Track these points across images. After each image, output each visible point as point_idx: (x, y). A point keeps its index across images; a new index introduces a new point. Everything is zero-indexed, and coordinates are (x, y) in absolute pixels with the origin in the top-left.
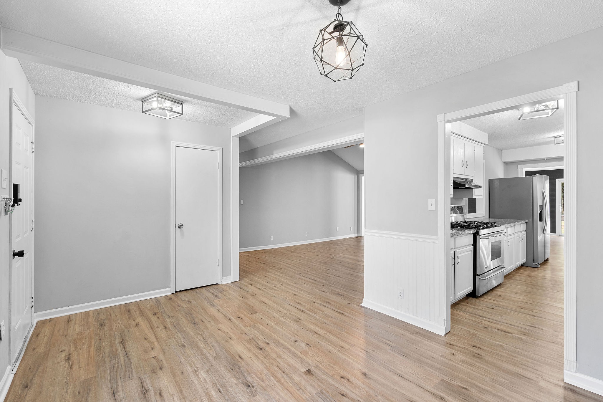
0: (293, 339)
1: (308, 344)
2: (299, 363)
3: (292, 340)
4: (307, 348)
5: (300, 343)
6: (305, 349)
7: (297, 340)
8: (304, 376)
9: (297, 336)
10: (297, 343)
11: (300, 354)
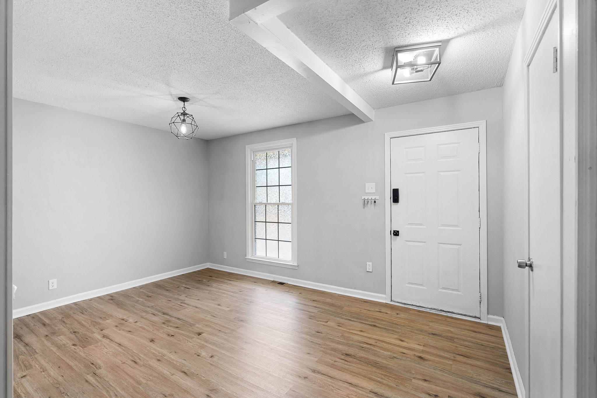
0: (215, 359)
1: (198, 356)
2: (208, 338)
3: (216, 357)
4: (199, 352)
5: (207, 355)
6: (202, 350)
7: (211, 359)
8: (203, 331)
9: (211, 363)
10: (210, 355)
11: (207, 345)
